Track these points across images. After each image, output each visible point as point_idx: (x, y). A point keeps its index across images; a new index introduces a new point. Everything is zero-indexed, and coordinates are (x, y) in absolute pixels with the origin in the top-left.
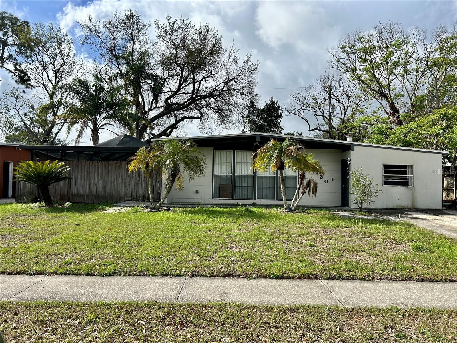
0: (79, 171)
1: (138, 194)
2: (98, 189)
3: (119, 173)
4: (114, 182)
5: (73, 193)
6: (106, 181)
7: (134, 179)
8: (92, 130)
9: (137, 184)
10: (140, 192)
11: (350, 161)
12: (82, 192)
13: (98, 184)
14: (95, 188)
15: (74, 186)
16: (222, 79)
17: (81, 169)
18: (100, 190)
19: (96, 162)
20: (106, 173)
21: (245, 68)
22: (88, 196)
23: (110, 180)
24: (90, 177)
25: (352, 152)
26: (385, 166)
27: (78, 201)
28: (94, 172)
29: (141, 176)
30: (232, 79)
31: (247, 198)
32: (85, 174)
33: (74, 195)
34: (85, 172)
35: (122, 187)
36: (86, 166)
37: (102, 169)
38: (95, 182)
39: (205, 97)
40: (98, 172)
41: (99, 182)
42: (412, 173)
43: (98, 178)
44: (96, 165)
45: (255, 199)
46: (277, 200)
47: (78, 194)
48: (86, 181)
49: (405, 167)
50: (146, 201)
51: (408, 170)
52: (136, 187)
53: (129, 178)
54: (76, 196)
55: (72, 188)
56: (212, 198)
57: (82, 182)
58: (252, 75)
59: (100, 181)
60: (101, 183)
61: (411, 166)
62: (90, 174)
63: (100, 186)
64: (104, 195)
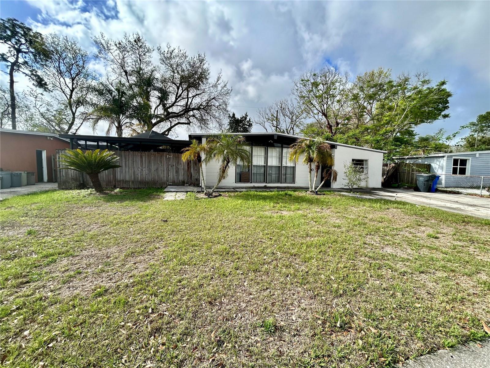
0: (124, 160)
1: (178, 180)
2: (142, 176)
3: (161, 162)
4: (157, 169)
5: (119, 179)
6: (150, 170)
7: (174, 167)
8: (116, 127)
9: (177, 172)
10: (180, 178)
11: (334, 156)
12: (127, 179)
13: (142, 172)
14: (139, 174)
15: (119, 174)
16: (205, 97)
17: (125, 158)
18: (144, 176)
19: (139, 152)
20: (150, 162)
21: (222, 91)
22: (133, 182)
23: (153, 168)
24: (134, 165)
25: (335, 150)
26: (353, 160)
27: (124, 187)
28: (137, 161)
29: (180, 165)
30: (213, 99)
31: (261, 182)
32: (129, 163)
33: (120, 181)
34: (129, 161)
35: (164, 174)
36: (130, 156)
37: (145, 159)
38: (140, 169)
39: (193, 109)
40: (142, 161)
41: (142, 170)
42: (367, 164)
43: (142, 166)
44: (139, 154)
45: (266, 183)
46: (281, 183)
47: (123, 181)
48: (130, 169)
49: (362, 161)
50: (186, 186)
51: (364, 163)
52: (176, 174)
53: (170, 166)
54: (122, 182)
55: (117, 175)
56: (236, 183)
57: (127, 170)
58: (227, 97)
59: (144, 169)
60: (145, 171)
61: (366, 160)
62: (134, 163)
63: (144, 173)
64: (148, 181)
